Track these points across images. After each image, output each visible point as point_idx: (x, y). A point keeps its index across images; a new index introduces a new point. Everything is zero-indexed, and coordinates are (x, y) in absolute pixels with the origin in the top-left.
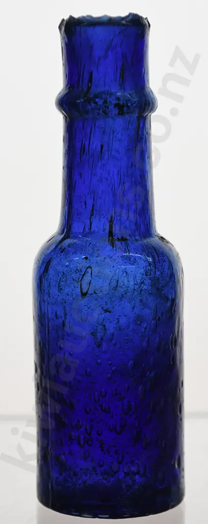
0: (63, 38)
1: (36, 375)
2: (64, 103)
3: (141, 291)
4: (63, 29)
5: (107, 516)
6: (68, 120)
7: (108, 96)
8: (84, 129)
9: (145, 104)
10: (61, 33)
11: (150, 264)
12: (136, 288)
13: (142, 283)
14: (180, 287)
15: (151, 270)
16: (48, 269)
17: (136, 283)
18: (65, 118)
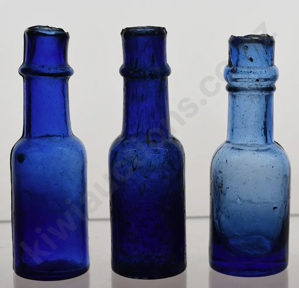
0: (123, 40)
1: (111, 207)
2: (124, 72)
3: (163, 167)
4: (123, 35)
5: (147, 278)
6: (126, 80)
7: (146, 70)
8: (134, 85)
9: (165, 73)
10: (122, 37)
11: (167, 153)
12: (160, 166)
13: (163, 163)
14: (183, 163)
15: (168, 156)
16: (116, 155)
17: (160, 163)
18: (125, 80)
